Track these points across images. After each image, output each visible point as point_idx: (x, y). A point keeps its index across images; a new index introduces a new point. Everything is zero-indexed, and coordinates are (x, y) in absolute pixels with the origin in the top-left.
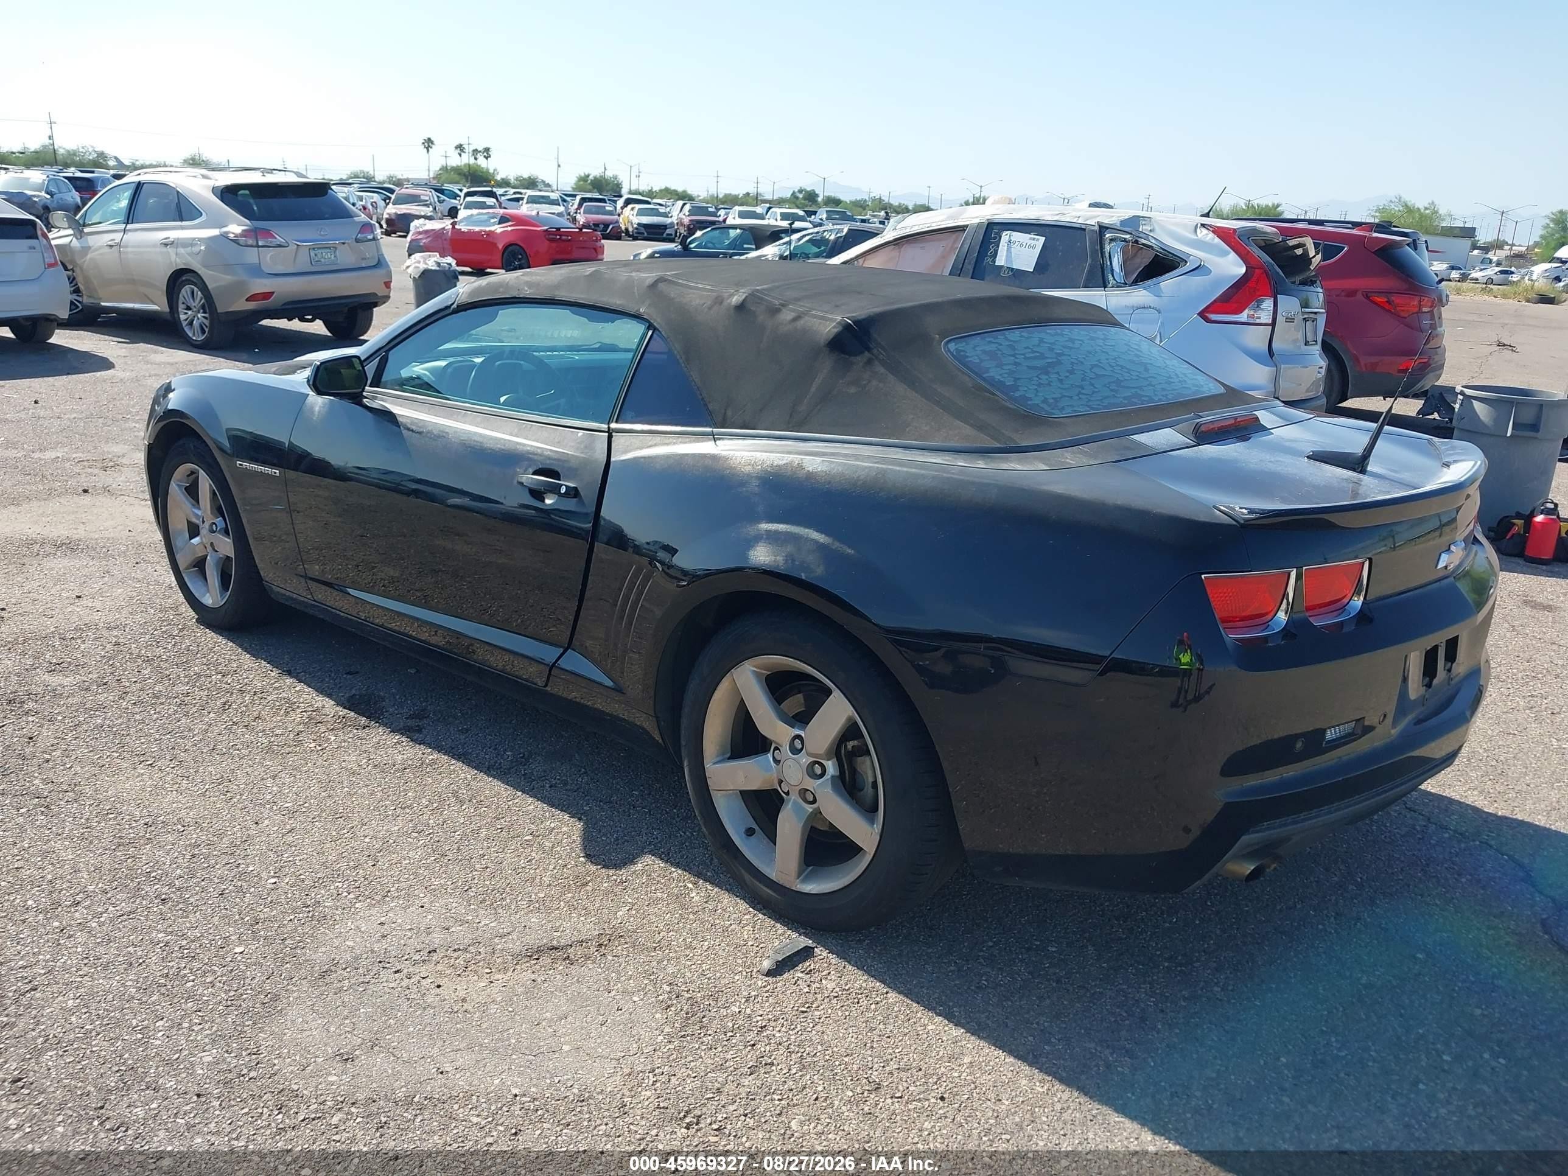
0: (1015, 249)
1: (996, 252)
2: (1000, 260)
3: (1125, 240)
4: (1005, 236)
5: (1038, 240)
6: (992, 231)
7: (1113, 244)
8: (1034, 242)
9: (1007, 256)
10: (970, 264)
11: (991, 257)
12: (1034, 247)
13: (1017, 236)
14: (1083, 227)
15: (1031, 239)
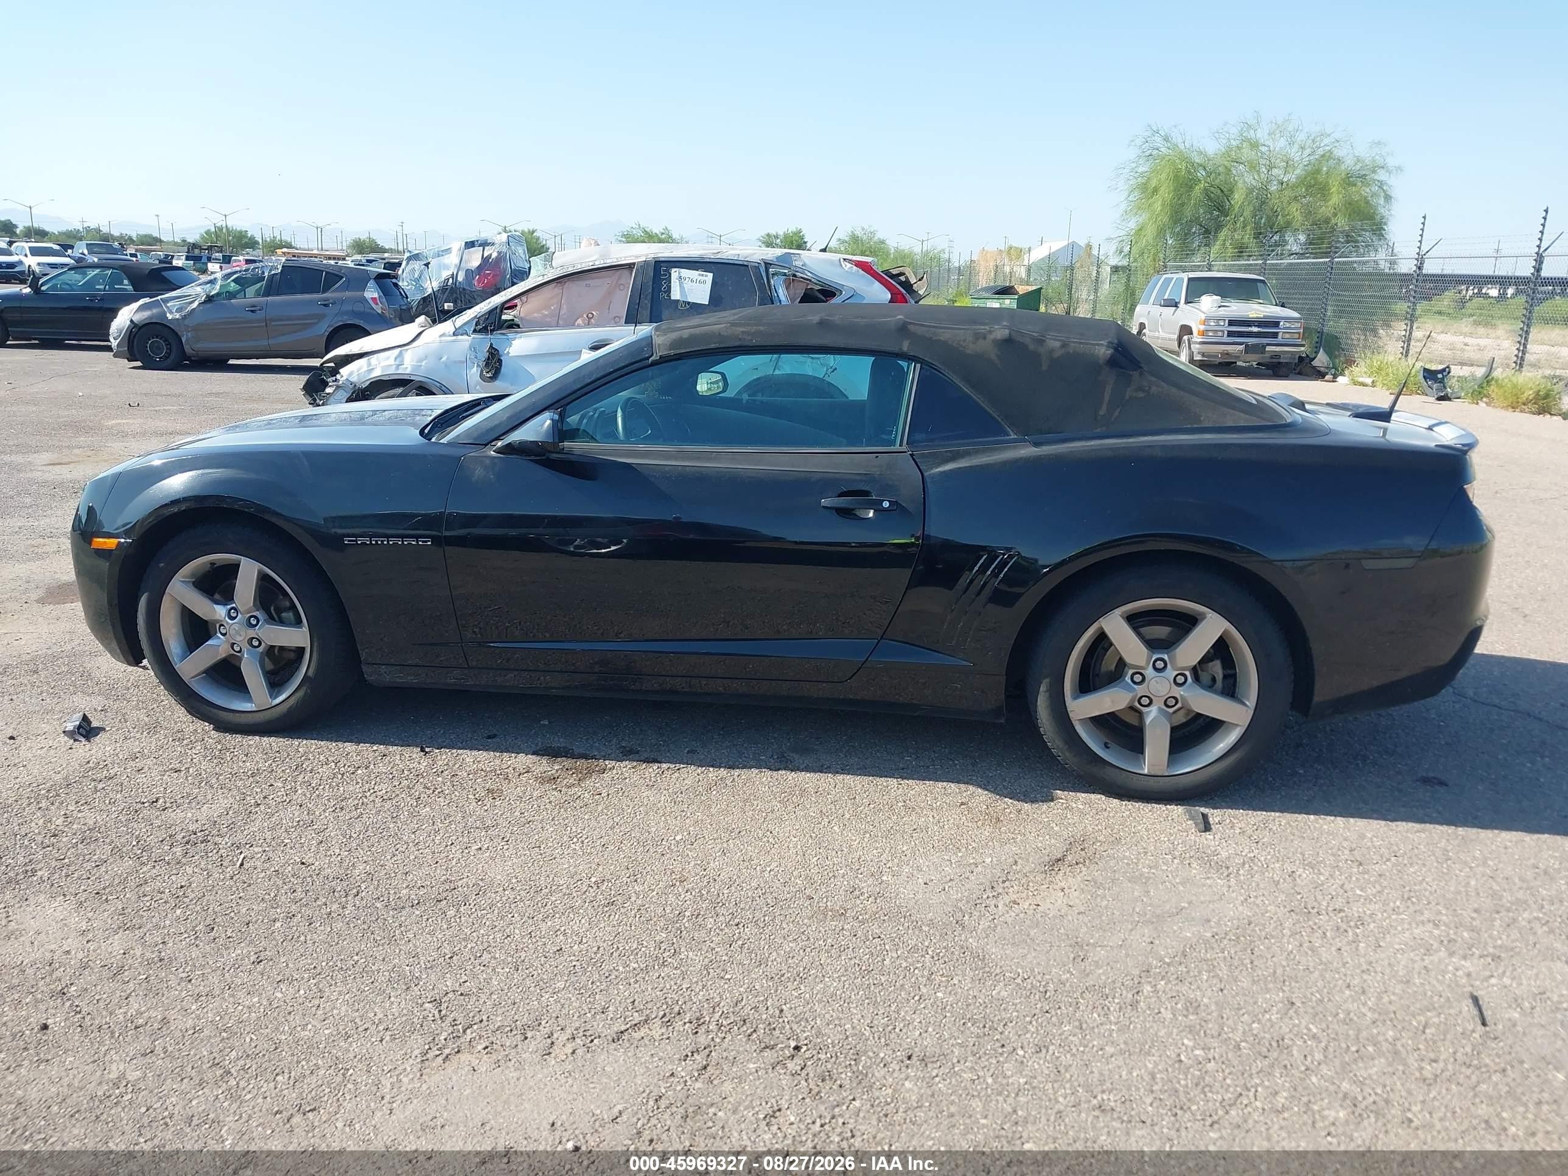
0: (687, 285)
1: (669, 288)
2: (675, 295)
3: (785, 274)
4: (675, 273)
5: (706, 276)
6: (660, 270)
7: (776, 277)
8: (704, 278)
9: (681, 291)
10: (646, 299)
11: (665, 292)
12: (705, 282)
13: (685, 272)
14: (746, 263)
15: (699, 275)
